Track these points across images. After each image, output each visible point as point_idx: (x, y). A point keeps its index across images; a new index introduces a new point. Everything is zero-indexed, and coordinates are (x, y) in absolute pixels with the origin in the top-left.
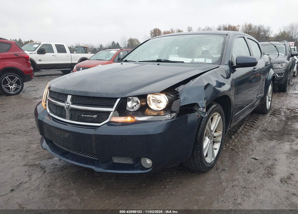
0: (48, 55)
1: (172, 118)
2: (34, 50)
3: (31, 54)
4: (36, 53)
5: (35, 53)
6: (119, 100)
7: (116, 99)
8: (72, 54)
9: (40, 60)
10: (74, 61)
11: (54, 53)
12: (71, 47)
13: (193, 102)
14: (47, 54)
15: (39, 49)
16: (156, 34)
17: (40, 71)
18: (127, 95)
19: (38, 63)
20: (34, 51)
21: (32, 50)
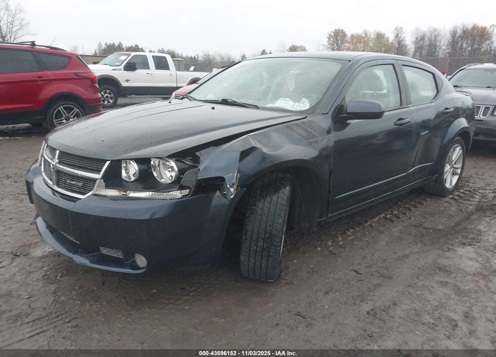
0: (140, 72)
1: (183, 197)
2: (119, 64)
3: (115, 71)
4: (123, 69)
5: (121, 70)
6: (108, 163)
7: (105, 161)
8: (179, 73)
9: (127, 81)
10: (182, 83)
11: (149, 69)
12: (196, 57)
13: (217, 174)
14: (138, 71)
15: (127, 63)
16: (337, 38)
17: (127, 97)
18: (122, 156)
19: (124, 84)
20: (119, 66)
21: (117, 64)
